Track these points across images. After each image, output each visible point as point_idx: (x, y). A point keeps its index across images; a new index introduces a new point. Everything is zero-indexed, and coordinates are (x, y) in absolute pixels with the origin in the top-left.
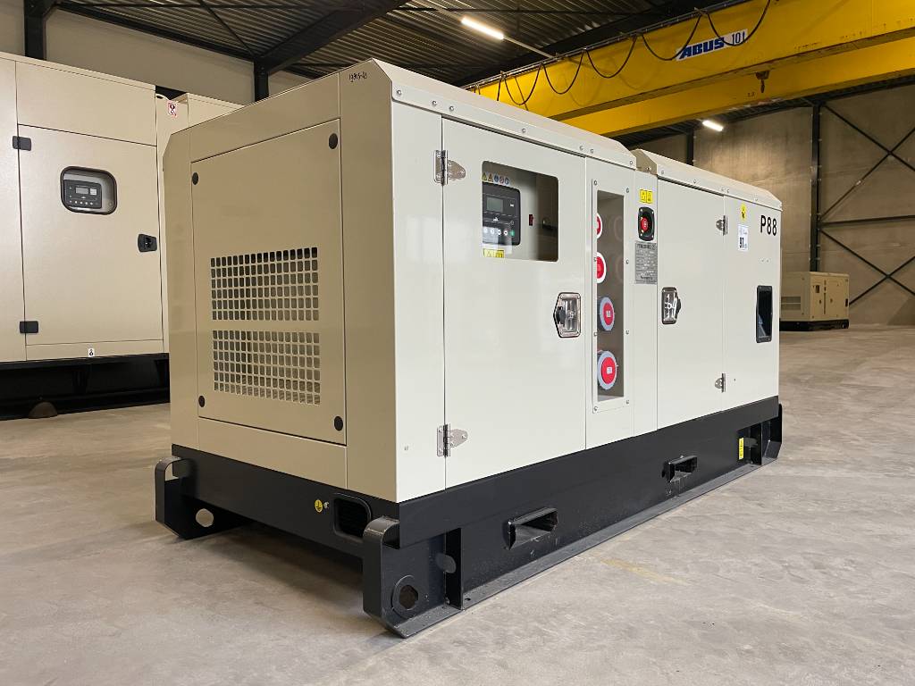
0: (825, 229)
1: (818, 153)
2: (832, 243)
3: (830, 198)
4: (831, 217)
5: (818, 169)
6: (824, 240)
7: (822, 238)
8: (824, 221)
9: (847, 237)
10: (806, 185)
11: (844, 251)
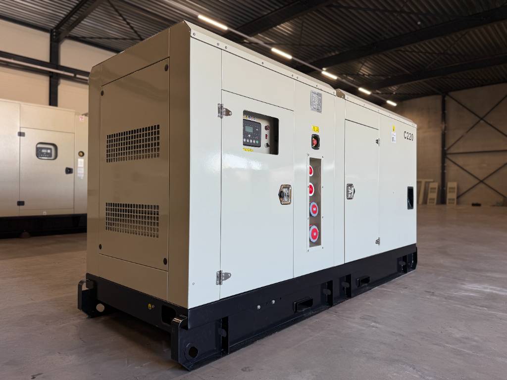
0: (449, 156)
1: (444, 118)
2: (452, 163)
3: (450, 141)
4: (452, 150)
5: (445, 126)
6: (448, 163)
7: (447, 160)
8: (448, 153)
9: (460, 160)
10: (439, 134)
11: (458, 168)
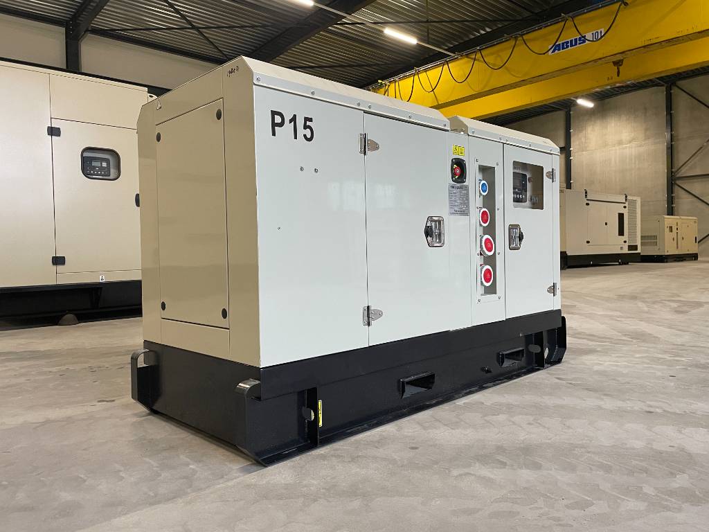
0: (678, 182)
1: (671, 122)
2: (685, 193)
3: (681, 157)
4: (684, 172)
5: (671, 135)
6: (678, 192)
7: (676, 189)
8: (678, 176)
9: (697, 187)
10: (662, 148)
11: (694, 199)
